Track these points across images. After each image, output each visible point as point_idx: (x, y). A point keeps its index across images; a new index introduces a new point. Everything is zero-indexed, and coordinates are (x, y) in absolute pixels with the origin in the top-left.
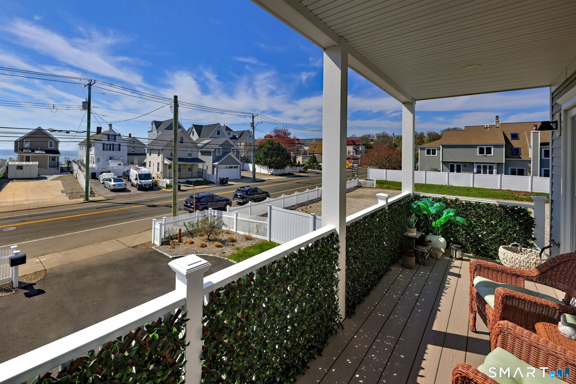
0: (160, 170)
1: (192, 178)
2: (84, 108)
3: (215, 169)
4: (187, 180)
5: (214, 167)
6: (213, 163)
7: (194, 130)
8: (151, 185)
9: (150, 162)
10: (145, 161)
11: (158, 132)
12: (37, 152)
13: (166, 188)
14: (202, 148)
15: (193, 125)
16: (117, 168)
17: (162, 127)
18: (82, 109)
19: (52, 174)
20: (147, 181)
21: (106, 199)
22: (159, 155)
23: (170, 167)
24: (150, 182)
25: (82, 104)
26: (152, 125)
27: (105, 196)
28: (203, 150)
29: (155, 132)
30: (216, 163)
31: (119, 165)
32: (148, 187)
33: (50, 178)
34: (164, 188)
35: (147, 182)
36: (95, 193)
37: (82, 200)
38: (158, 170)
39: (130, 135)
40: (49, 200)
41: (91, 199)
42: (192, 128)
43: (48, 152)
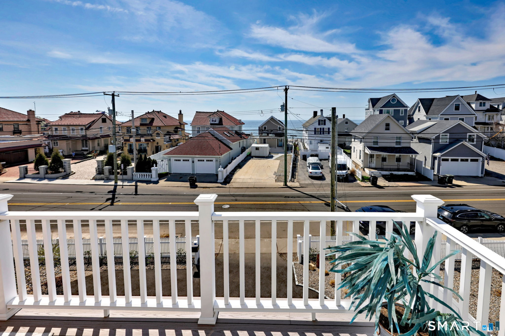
0: (362, 159)
1: (398, 170)
2: (282, 110)
3: (436, 162)
4: (390, 172)
5: (434, 158)
6: (434, 152)
7: (420, 105)
8: (345, 176)
9: (354, 148)
10: (351, 146)
11: (374, 111)
12: (270, 135)
13: (362, 181)
14: (420, 133)
15: (419, 99)
16: (324, 151)
17: (380, 104)
18: (281, 111)
19: (278, 153)
20: (340, 171)
21: (300, 186)
22: (361, 142)
23: (372, 156)
24: (344, 173)
25: (280, 107)
26: (369, 102)
27: (301, 183)
28: (420, 135)
29: (371, 110)
30: (438, 155)
31: (327, 148)
32: (342, 178)
33: (276, 156)
34: (360, 180)
35: (341, 173)
36: (296, 178)
37: (282, 184)
38: (360, 158)
39: (344, 115)
40: (262, 181)
41: (289, 184)
42: (419, 103)
43: (277, 135)
